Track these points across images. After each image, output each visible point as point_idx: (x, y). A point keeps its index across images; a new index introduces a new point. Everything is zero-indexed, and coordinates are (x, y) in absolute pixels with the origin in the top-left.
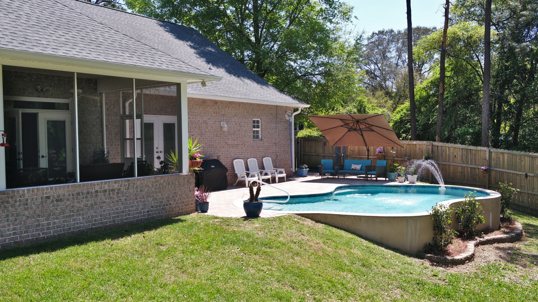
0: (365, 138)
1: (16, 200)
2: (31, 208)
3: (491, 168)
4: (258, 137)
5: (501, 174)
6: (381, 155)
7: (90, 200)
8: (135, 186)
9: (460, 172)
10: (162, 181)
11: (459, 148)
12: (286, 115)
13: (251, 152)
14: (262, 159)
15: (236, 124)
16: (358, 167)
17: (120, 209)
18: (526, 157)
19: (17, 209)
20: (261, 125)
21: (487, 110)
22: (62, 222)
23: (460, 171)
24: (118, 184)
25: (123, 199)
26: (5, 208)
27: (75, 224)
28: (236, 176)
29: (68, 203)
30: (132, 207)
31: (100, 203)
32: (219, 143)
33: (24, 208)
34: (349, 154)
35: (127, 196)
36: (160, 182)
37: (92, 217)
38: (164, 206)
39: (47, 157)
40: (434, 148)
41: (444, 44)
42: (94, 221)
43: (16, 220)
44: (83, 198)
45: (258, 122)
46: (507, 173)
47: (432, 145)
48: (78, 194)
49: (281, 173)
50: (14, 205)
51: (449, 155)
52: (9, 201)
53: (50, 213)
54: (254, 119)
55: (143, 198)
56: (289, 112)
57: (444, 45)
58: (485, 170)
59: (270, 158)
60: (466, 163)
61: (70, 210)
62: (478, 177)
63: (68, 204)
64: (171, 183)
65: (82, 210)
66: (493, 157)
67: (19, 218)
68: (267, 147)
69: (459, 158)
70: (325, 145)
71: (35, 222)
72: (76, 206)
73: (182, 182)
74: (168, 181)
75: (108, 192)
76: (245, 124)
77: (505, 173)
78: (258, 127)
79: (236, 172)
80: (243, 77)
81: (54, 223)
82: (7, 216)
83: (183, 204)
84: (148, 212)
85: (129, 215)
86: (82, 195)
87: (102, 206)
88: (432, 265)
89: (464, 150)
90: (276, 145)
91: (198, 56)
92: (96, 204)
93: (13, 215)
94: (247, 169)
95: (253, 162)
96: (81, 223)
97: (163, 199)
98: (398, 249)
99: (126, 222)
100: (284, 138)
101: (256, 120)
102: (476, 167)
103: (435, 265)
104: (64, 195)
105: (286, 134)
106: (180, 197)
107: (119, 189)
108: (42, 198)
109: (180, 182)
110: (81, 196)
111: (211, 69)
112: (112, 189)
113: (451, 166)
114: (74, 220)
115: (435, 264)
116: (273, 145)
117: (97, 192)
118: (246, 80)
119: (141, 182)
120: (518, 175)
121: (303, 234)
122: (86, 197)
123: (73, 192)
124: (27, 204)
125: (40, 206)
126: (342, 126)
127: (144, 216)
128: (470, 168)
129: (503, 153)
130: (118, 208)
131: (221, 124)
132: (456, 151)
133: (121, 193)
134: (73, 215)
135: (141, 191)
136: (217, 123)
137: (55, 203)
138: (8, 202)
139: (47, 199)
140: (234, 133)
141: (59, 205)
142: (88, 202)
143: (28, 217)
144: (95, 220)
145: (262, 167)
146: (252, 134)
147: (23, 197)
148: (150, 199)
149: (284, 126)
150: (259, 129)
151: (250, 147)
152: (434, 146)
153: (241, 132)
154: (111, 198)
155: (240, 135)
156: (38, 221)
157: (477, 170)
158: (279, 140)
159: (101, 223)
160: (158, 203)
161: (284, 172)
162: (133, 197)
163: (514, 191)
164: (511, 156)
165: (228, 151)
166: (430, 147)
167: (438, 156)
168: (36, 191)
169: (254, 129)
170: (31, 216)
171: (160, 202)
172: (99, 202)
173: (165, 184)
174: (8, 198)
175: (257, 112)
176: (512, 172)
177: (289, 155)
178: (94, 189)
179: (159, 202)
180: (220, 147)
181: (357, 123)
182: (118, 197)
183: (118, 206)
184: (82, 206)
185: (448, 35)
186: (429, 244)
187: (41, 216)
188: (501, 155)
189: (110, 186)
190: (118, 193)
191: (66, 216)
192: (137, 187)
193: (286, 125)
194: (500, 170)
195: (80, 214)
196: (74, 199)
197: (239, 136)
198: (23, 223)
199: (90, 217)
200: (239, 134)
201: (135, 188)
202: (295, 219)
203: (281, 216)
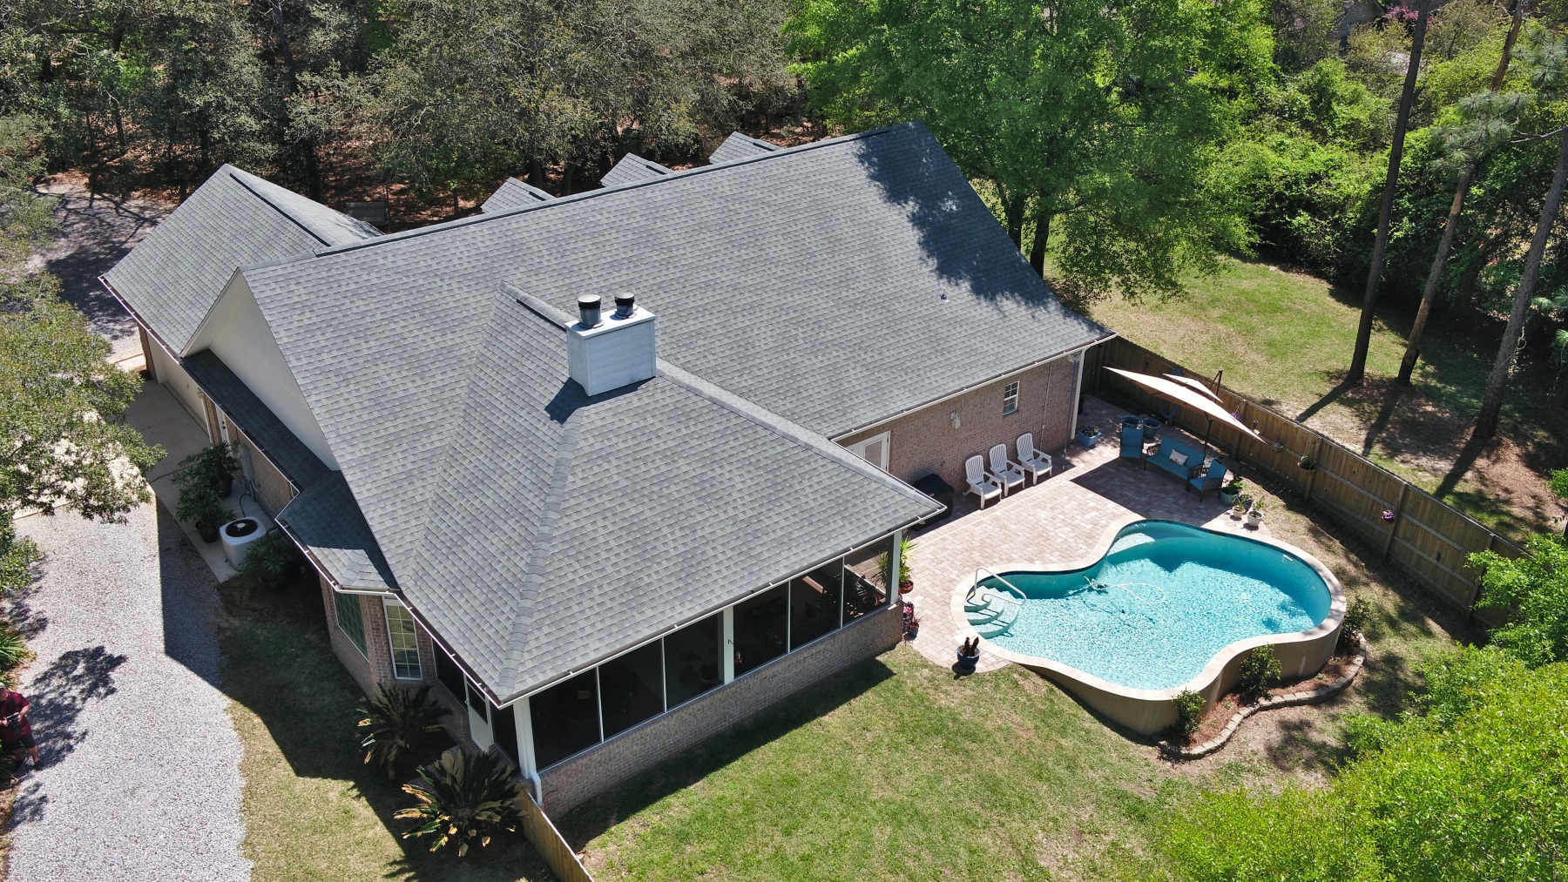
1: (742, 688)
2: (753, 690)
3: (1403, 514)
4: (1011, 409)
5: (1415, 527)
7: (799, 667)
8: (840, 640)
10: (868, 624)
11: (1363, 464)
13: (997, 436)
14: (1017, 440)
15: (975, 406)
16: (1181, 460)
17: (825, 665)
19: (743, 695)
20: (1020, 388)
22: (775, 692)
23: (1356, 498)
24: (824, 645)
26: (735, 697)
29: (781, 676)
32: (944, 444)
36: (865, 627)
37: (801, 680)
38: (868, 647)
40: (1324, 446)
43: (742, 703)
44: (793, 668)
45: (1015, 385)
46: (1424, 530)
47: (1322, 442)
50: (741, 692)
51: (1345, 466)
53: (767, 689)
54: (1008, 385)
55: (847, 648)
59: (1029, 434)
60: (1368, 489)
64: (877, 623)
65: (792, 678)
66: (1410, 497)
68: (1026, 419)
69: (1359, 478)
72: (787, 677)
75: (815, 654)
76: (990, 400)
77: (1421, 528)
78: (1014, 393)
79: (968, 481)
81: (770, 695)
83: (889, 638)
87: (809, 668)
88: (1158, 758)
89: (1369, 469)
90: (1043, 409)
94: (987, 468)
95: (999, 452)
96: (790, 689)
97: (868, 639)
98: (1129, 729)
99: (830, 674)
100: (1061, 392)
101: (1011, 384)
104: (778, 671)
105: (1065, 385)
106: (887, 632)
107: (825, 648)
108: (761, 680)
109: (887, 617)
110: (792, 666)
111: (944, 298)
112: (819, 651)
113: (1344, 485)
114: (785, 688)
115: (1164, 756)
116: (1038, 411)
117: (805, 658)
119: (844, 634)
121: (1015, 711)
122: (796, 666)
123: (785, 666)
125: (759, 686)
128: (1373, 500)
129: (1426, 498)
131: (950, 416)
132: (1357, 466)
133: (827, 651)
134: (784, 684)
135: (845, 642)
139: (765, 679)
140: (970, 420)
142: (797, 669)
143: (750, 698)
145: (1013, 456)
146: (1002, 409)
147: (747, 682)
148: (854, 645)
149: (1064, 374)
150: (1016, 396)
151: (997, 428)
153: (983, 414)
155: (981, 419)
157: (1375, 510)
158: (1051, 398)
159: (808, 683)
161: (1050, 461)
164: (1438, 508)
165: (959, 449)
166: (1318, 444)
167: (1327, 461)
169: (1007, 399)
170: (752, 696)
172: (807, 666)
174: (738, 690)
177: (1067, 416)
178: (803, 656)
179: (863, 646)
180: (946, 449)
183: (823, 663)
184: (792, 674)
186: (1170, 726)
188: (1423, 500)
189: (817, 649)
191: (779, 687)
193: (1068, 371)
194: (1414, 521)
195: (790, 682)
197: (979, 421)
200: (979, 419)
201: (839, 642)
202: (1016, 676)
203: (1000, 670)
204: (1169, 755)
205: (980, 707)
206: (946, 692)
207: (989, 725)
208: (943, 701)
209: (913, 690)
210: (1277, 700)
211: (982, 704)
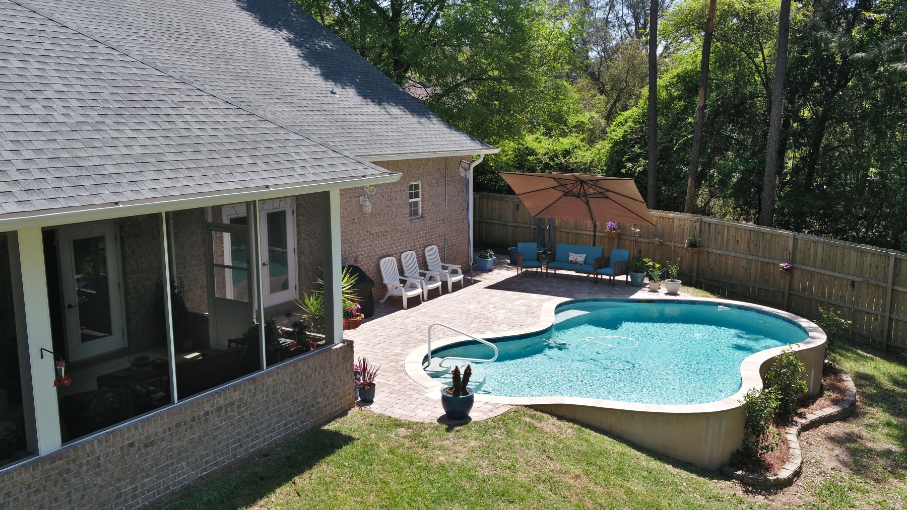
0: (592, 208)
1: (81, 463)
2: (106, 470)
3: (796, 265)
4: (416, 213)
5: (810, 275)
6: (614, 233)
7: (197, 430)
8: (265, 388)
9: (743, 268)
10: (306, 368)
11: (745, 230)
12: (461, 169)
13: (406, 241)
14: (424, 250)
15: (383, 197)
16: (581, 258)
17: (244, 433)
18: (852, 251)
19: (84, 478)
20: (422, 191)
21: (775, 141)
22: (155, 479)
23: (744, 266)
24: (238, 392)
25: (247, 414)
26: (64, 482)
27: (175, 477)
28: (384, 287)
29: (164, 444)
30: (261, 423)
31: (213, 431)
32: (356, 234)
33: (95, 473)
34: (558, 226)
35: (254, 408)
36: (302, 371)
37: (202, 457)
38: (308, 409)
39: (77, 307)
40: (703, 226)
41: (711, 23)
42: (204, 464)
43: (83, 497)
44: (186, 430)
45: (417, 186)
46: (819, 274)
47: (701, 222)
48: (178, 425)
49: (454, 272)
50: (79, 472)
51: (727, 238)
52: (69, 469)
53: (136, 471)
54: (411, 184)
55: (278, 404)
56: (465, 163)
57: (710, 25)
58: (786, 270)
59: (435, 247)
60: (754, 254)
61: (167, 457)
62: (772, 277)
63: (164, 447)
64: (318, 368)
65: (186, 451)
66: (799, 247)
67: (88, 493)
68: (431, 229)
69: (743, 245)
70: (517, 209)
71: (114, 492)
72: (176, 447)
73: (336, 361)
74: (313, 365)
75: (224, 408)
76: (397, 194)
77: (816, 274)
78: (417, 196)
79: (385, 281)
80: (388, 102)
81: (144, 485)
82: (69, 494)
83: (336, 398)
84: (286, 424)
85: (257, 438)
86: (184, 425)
87: (216, 435)
88: (746, 492)
89: (752, 233)
90: (444, 223)
91: (306, 63)
92: (206, 434)
93: (77, 490)
94: (401, 272)
95: (410, 258)
96: (184, 474)
97: (307, 398)
98: (691, 464)
99: (253, 452)
100: (457, 208)
101: (413, 183)
102: (770, 261)
103: (751, 492)
104: (156, 433)
105: (460, 202)
106: (333, 387)
107: (241, 400)
108: (122, 448)
109: (332, 361)
110: (183, 427)
111: (334, 93)
112: (231, 403)
113: (730, 257)
114: (173, 471)
115: (750, 489)
116: (440, 224)
117: (207, 413)
118: (393, 109)
119: (273, 379)
120: (836, 278)
121: (549, 457)
122: (191, 427)
123: (171, 423)
124: (99, 466)
125: (120, 463)
126: (554, 188)
127: (279, 433)
128: (761, 262)
129: (815, 242)
130: (240, 431)
131: (359, 200)
132: (740, 234)
133: (244, 405)
134: (172, 464)
135: (273, 394)
136: (354, 200)
137: (143, 450)
138: (68, 471)
139: (130, 448)
140: (379, 212)
141: (150, 452)
142: (193, 434)
143: (102, 486)
144: (205, 462)
145: (424, 265)
146: (407, 210)
147: (92, 455)
148: (288, 403)
149: (457, 188)
150: (419, 199)
151: (405, 232)
152: (703, 223)
153: (392, 209)
154: (229, 417)
155: (390, 214)
156: (118, 488)
157: (772, 266)
158: (449, 213)
159: (216, 465)
160: (300, 407)
161: (460, 271)
162: (262, 407)
163: (843, 323)
164: (829, 247)
165: (371, 246)
166: (698, 224)
167: (709, 240)
168: (112, 440)
169: (411, 200)
170: (106, 484)
171: (303, 404)
172: (211, 431)
173: (310, 371)
174: (69, 463)
175: (417, 171)
176: (828, 272)
177: (464, 236)
178: (202, 410)
179: (301, 405)
180: (358, 241)
181: (582, 185)
182: (239, 413)
183: (241, 428)
184: (185, 444)
185: (718, 7)
186: (738, 450)
187: (123, 479)
188: (812, 245)
189: (226, 398)
190: (239, 407)
191: (161, 468)
192: (267, 388)
193: (461, 186)
194: (808, 268)
195: (182, 459)
196: (171, 435)
197: (388, 217)
198: (94, 498)
199: (198, 459)
200: (388, 214)
201: (264, 391)
202: (528, 419)
203: (504, 415)
204: (754, 486)
205: (499, 458)
206: (441, 448)
207: (521, 477)
208: (441, 458)
209: (391, 451)
210: (811, 417)
211: (500, 454)
